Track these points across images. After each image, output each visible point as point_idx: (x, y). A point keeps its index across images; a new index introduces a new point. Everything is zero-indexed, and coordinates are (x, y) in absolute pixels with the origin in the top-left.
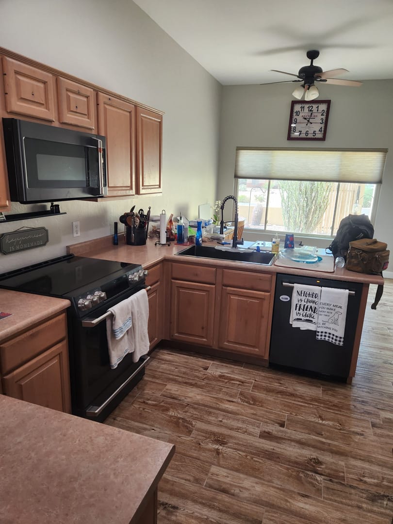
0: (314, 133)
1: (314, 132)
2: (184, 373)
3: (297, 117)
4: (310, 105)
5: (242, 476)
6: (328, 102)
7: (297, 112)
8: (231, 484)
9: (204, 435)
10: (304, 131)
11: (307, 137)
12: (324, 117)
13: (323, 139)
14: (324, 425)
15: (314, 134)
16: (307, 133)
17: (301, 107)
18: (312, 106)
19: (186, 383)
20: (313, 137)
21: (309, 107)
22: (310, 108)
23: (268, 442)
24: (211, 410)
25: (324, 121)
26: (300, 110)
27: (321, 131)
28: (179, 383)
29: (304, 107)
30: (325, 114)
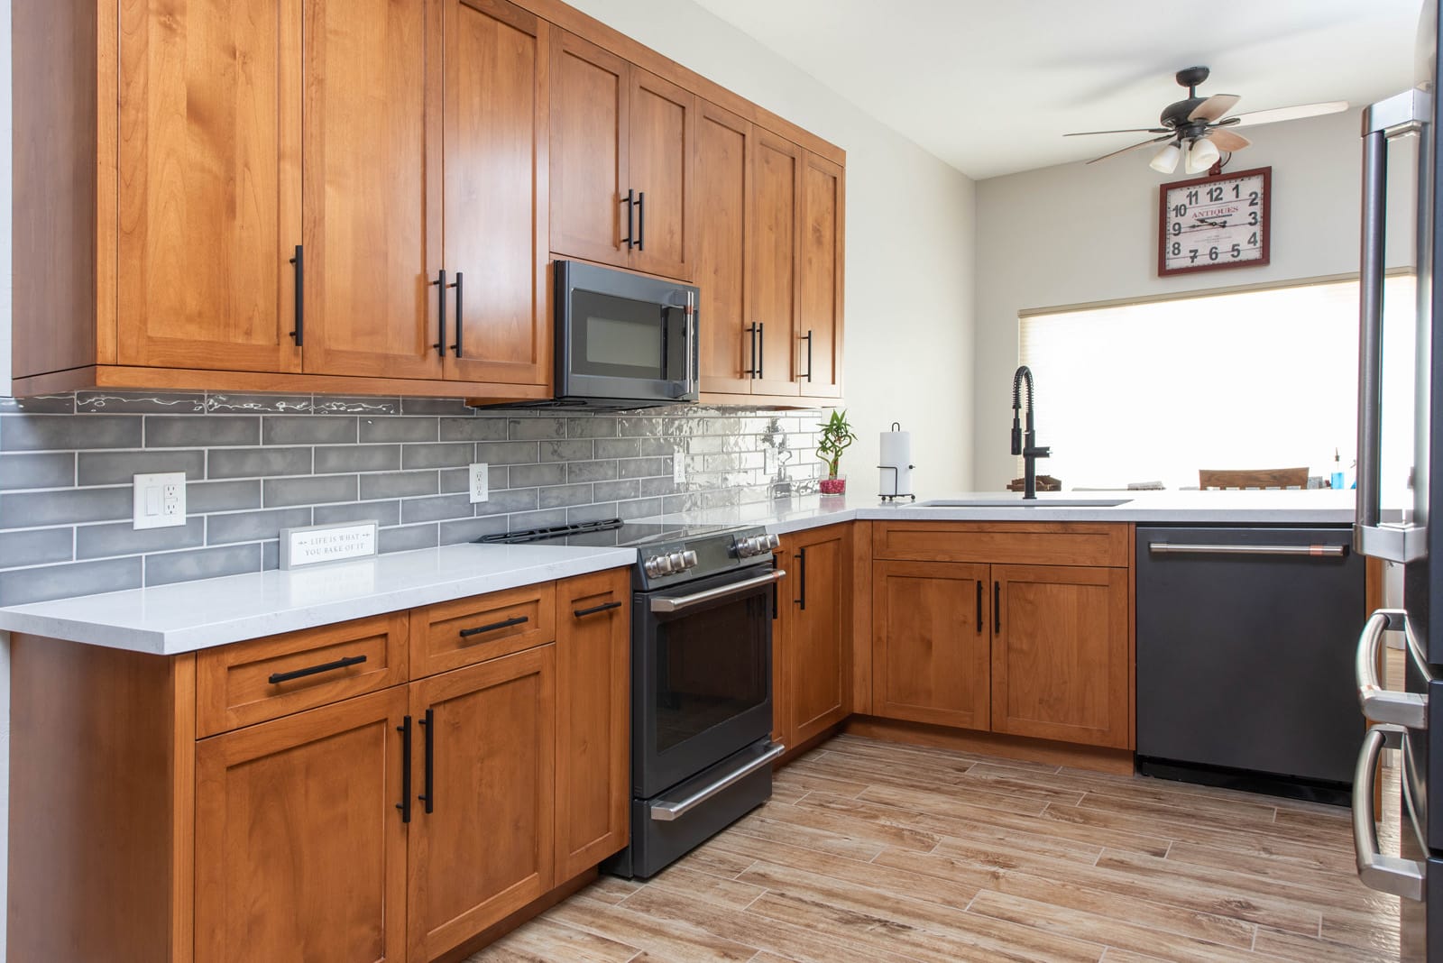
0: (1233, 250)
1: (1235, 248)
2: (907, 773)
3: (1179, 219)
4: (1214, 187)
5: (1053, 907)
6: (1266, 174)
7: (1177, 209)
8: (1027, 914)
9: (964, 853)
10: (1204, 250)
11: (1216, 262)
12: (1258, 209)
13: (1264, 260)
14: (1272, 860)
15: (1236, 253)
16: (1213, 253)
17: (1190, 196)
18: (1221, 189)
19: (912, 786)
20: (1232, 259)
21: (1211, 192)
22: (1215, 194)
23: (1121, 873)
24: (975, 823)
25: (1259, 218)
26: (1186, 202)
27: (1255, 242)
28: (898, 785)
29: (1196, 194)
30: (1259, 201)
